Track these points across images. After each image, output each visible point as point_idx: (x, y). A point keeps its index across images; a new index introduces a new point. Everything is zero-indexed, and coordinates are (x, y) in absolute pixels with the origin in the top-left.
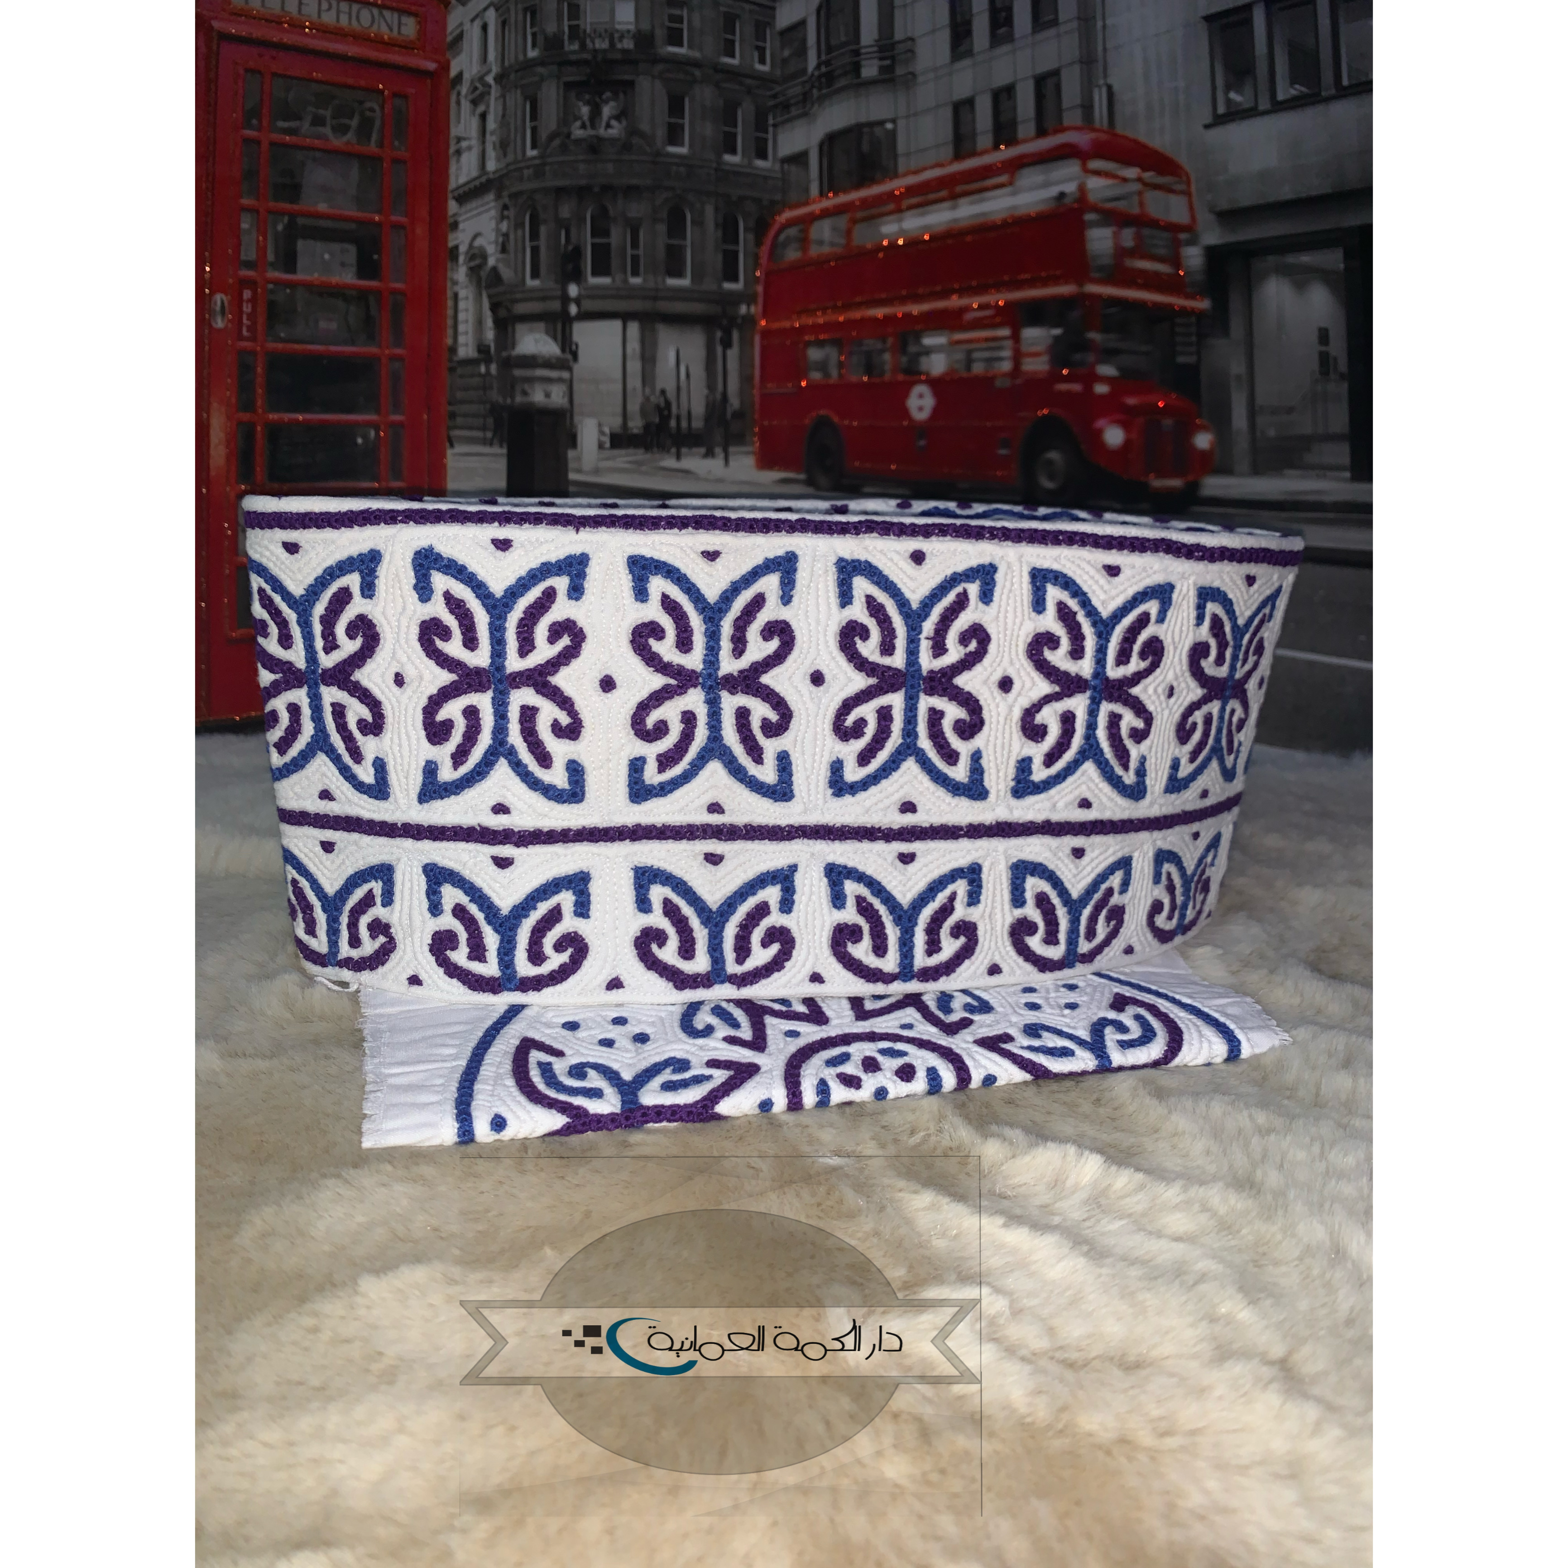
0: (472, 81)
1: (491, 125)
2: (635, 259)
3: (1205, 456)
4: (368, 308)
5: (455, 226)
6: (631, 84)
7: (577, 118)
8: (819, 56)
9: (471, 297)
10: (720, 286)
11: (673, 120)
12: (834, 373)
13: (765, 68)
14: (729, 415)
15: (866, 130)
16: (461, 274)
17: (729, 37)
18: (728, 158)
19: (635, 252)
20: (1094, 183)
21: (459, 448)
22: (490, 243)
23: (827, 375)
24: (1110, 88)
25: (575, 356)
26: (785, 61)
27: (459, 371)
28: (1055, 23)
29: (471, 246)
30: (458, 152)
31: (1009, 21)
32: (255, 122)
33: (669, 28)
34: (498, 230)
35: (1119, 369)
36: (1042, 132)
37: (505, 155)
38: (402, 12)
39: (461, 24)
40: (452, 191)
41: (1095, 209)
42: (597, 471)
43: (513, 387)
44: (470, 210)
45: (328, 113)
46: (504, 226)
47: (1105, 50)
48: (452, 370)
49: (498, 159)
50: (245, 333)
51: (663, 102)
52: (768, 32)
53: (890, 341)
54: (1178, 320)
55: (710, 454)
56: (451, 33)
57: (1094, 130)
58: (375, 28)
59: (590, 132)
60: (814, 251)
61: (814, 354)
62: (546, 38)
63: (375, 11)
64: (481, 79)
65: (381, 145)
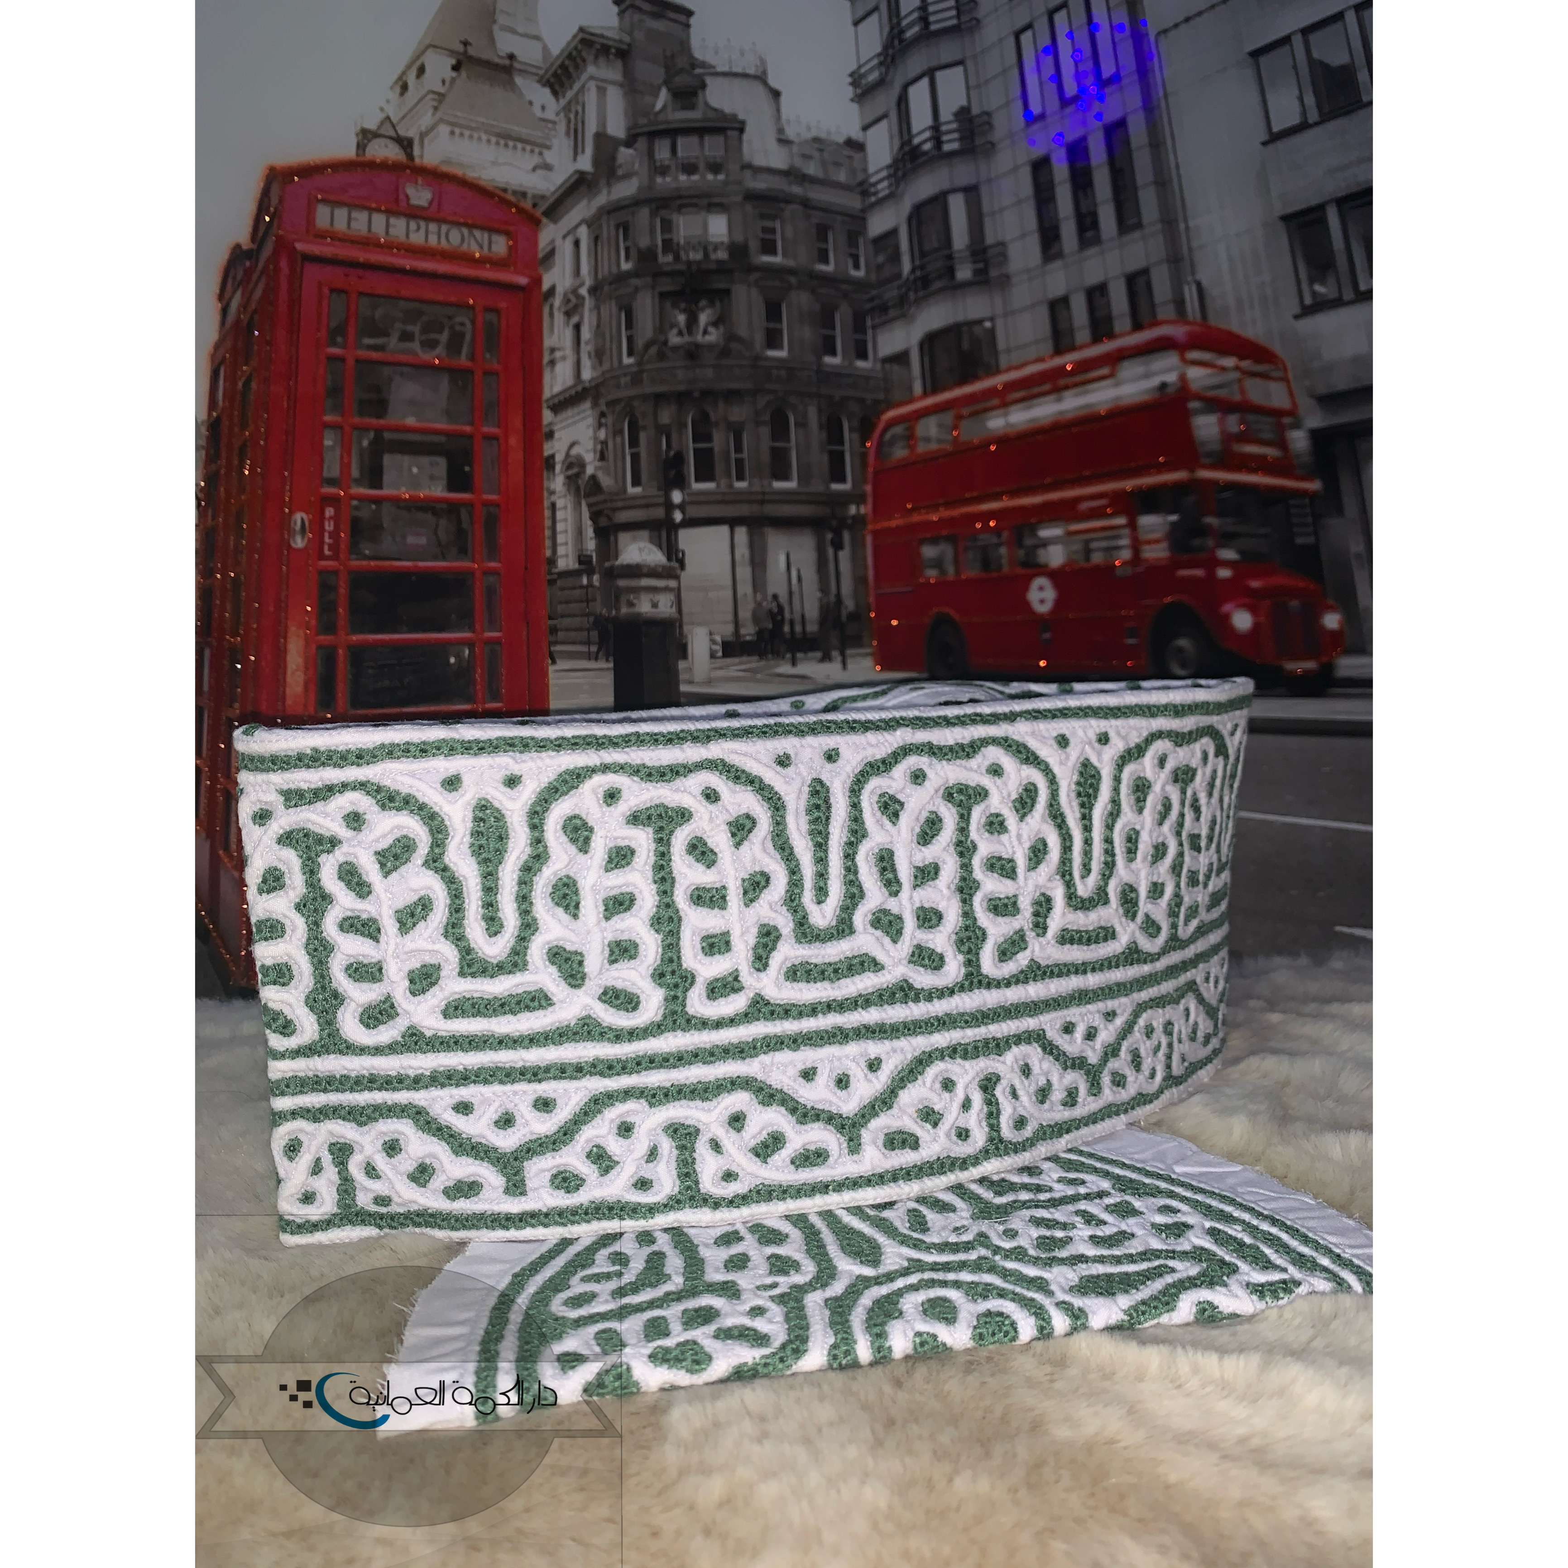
0: (565, 295)
1: (586, 333)
2: (739, 463)
3: (1336, 636)
4: (459, 522)
5: (550, 435)
6: (727, 292)
7: (672, 326)
8: (913, 260)
9: (569, 506)
10: (828, 488)
11: (772, 325)
12: (951, 570)
13: (861, 274)
14: (844, 618)
15: (965, 329)
16: (558, 483)
17: (823, 246)
18: (828, 360)
19: (739, 456)
20: (1194, 373)
21: (562, 664)
22: (588, 451)
23: (943, 572)
24: (1199, 285)
25: (682, 564)
26: (879, 268)
27: (559, 583)
28: (1139, 226)
29: (567, 455)
30: (552, 363)
31: (1095, 225)
32: (339, 339)
33: (763, 240)
34: (595, 438)
35: (1240, 552)
36: (1138, 326)
37: (601, 363)
38: (492, 230)
39: (553, 241)
40: (547, 400)
41: (1198, 397)
42: (709, 682)
43: (617, 599)
44: (567, 419)
45: (416, 329)
46: (602, 434)
47: (1190, 249)
48: (552, 582)
49: (594, 368)
50: (327, 552)
51: (760, 309)
52: (861, 241)
53: (1005, 534)
54: (1292, 502)
55: (826, 658)
56: (543, 249)
57: (1187, 323)
58: (465, 247)
59: (687, 339)
60: (921, 448)
61: (929, 552)
62: (639, 251)
63: (465, 231)
64: (575, 291)
65: (472, 357)
